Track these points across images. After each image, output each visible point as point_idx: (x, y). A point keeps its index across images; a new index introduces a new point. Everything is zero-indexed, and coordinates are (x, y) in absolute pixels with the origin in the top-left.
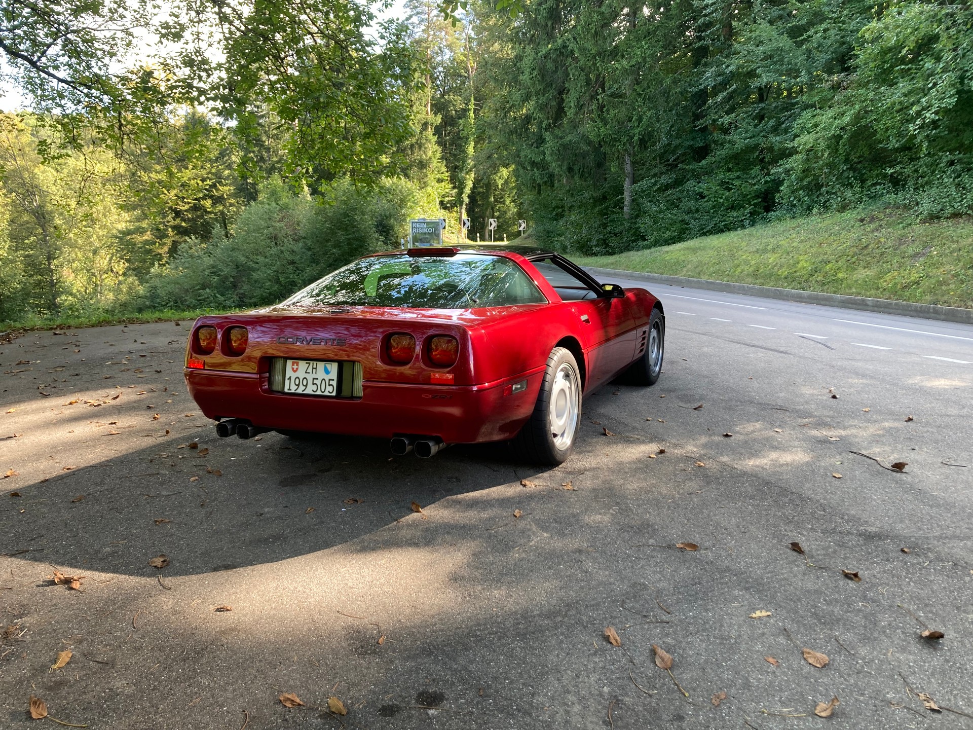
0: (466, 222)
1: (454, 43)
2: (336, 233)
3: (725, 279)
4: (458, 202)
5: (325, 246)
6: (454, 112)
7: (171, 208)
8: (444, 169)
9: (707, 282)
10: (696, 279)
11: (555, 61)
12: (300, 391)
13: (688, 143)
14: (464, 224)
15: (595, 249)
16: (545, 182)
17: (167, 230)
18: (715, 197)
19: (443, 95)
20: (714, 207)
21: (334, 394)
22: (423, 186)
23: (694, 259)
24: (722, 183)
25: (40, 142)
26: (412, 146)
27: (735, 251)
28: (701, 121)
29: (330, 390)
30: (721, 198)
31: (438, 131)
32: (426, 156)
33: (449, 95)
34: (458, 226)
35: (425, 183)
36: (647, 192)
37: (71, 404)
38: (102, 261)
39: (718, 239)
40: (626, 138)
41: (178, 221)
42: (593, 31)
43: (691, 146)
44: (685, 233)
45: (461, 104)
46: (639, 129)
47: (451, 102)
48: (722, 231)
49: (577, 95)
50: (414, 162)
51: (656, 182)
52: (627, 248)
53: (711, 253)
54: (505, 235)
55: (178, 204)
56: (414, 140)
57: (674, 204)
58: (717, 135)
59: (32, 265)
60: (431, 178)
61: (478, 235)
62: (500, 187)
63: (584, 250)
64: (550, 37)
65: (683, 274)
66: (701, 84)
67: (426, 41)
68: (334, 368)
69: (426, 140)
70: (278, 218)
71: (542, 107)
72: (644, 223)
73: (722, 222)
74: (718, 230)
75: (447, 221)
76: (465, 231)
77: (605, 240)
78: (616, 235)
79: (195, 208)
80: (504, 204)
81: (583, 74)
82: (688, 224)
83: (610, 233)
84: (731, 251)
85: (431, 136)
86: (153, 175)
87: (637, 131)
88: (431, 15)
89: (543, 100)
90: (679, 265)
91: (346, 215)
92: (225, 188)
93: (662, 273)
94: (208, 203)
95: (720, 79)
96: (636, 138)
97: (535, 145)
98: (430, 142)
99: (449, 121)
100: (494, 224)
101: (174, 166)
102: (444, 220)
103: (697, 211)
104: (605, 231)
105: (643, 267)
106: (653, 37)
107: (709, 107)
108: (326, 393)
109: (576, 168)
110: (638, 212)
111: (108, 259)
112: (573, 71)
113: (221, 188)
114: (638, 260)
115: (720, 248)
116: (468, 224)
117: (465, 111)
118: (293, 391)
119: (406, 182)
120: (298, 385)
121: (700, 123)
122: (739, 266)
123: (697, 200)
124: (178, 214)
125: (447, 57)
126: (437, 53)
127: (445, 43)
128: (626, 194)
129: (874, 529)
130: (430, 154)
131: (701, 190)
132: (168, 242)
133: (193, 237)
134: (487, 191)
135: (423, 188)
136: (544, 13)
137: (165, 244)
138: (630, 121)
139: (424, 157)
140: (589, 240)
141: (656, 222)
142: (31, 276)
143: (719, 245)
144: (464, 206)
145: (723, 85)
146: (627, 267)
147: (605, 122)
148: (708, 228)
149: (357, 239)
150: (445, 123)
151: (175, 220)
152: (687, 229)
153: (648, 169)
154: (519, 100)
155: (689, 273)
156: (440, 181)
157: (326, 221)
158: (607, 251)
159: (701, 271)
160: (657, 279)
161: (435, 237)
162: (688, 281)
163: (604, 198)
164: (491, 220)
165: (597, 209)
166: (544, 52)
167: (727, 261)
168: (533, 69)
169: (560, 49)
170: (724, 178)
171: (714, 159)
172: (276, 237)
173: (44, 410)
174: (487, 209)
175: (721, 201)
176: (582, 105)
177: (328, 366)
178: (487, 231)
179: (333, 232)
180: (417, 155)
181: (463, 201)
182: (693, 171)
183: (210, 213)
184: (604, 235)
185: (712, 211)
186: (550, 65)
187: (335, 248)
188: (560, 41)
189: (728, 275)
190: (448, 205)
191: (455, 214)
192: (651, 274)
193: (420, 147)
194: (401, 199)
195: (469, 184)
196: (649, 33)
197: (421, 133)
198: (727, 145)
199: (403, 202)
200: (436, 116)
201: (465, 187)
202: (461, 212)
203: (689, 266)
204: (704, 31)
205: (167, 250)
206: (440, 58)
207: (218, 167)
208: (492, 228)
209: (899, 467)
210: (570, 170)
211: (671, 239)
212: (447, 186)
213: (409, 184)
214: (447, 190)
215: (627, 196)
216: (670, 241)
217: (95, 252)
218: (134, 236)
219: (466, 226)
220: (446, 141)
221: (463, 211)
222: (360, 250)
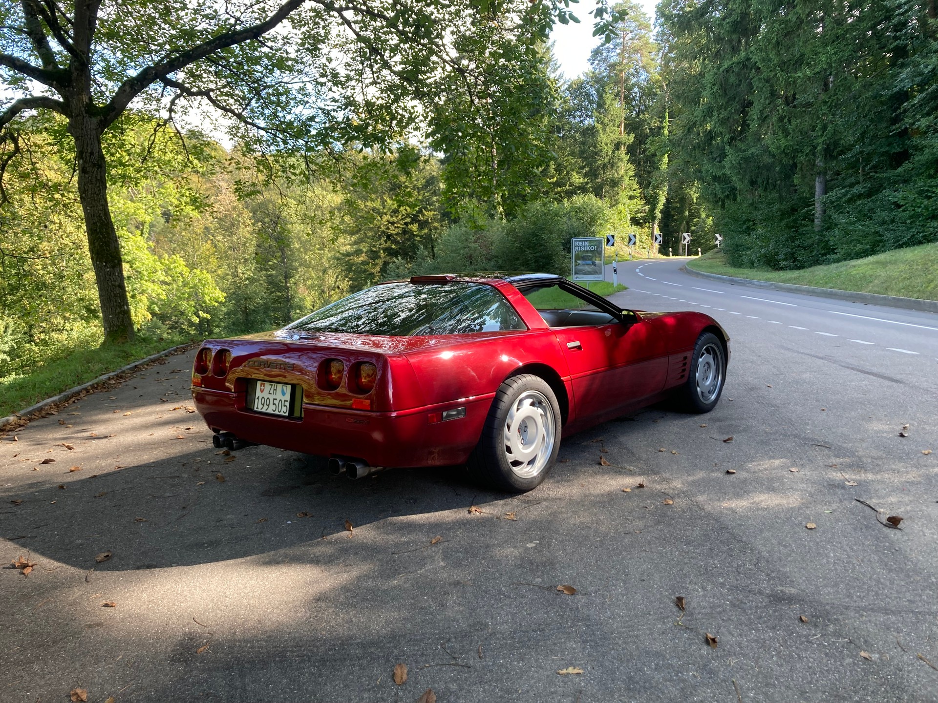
0: (658, 237)
1: (649, 64)
2: (525, 251)
3: (915, 295)
4: (651, 217)
5: (514, 264)
6: (648, 131)
7: (383, 232)
8: (636, 186)
9: (894, 299)
10: (881, 296)
11: (738, 74)
12: (264, 410)
13: (883, 150)
14: (656, 239)
15: (783, 263)
16: (727, 197)
17: (380, 252)
18: (912, 206)
19: (638, 114)
20: (911, 217)
21: (287, 414)
22: (614, 203)
23: (882, 273)
24: (920, 193)
25: (236, 182)
26: (605, 165)
27: (930, 264)
28: (897, 125)
29: (284, 411)
30: (919, 207)
31: (631, 150)
32: (618, 174)
33: (644, 114)
34: (649, 241)
35: (616, 200)
36: (835, 204)
37: (174, 410)
38: (330, 280)
39: (912, 251)
40: (809, 148)
41: (389, 243)
42: (774, 41)
43: (886, 152)
44: (878, 246)
45: (655, 122)
46: (823, 139)
47: (646, 120)
48: (920, 243)
49: (760, 107)
50: (606, 180)
51: (847, 192)
52: (816, 262)
53: (902, 267)
54: (699, 249)
55: (388, 228)
56: (606, 160)
57: (867, 215)
58: (916, 140)
59: (274, 285)
60: (623, 196)
61: (670, 249)
62: (695, 201)
63: (772, 264)
64: (735, 50)
65: (869, 289)
66: (896, 87)
67: (620, 64)
68: (288, 389)
69: (619, 159)
70: (473, 239)
71: (723, 122)
72: (834, 236)
73: (920, 233)
74: (914, 242)
75: (638, 236)
76: (657, 245)
77: (793, 254)
78: (804, 248)
79: (405, 232)
80: (700, 218)
81: (767, 85)
82: (881, 236)
83: (799, 246)
84: (925, 264)
85: (623, 155)
86: (369, 203)
87: (820, 141)
88: (626, 39)
89: (724, 114)
90: (866, 279)
91: (534, 235)
92: (430, 213)
93: (846, 289)
94: (414, 227)
95: (918, 79)
96: (819, 148)
97: (718, 159)
98: (622, 161)
99: (641, 140)
100: (688, 238)
101: (387, 195)
102: (635, 236)
103: (893, 221)
104: (793, 244)
105: (826, 283)
106: (842, 41)
107: (905, 111)
108: (282, 413)
109: (759, 180)
110: (829, 225)
111: (335, 277)
112: (757, 83)
113: (426, 213)
114: (822, 274)
115: (913, 261)
116: (660, 239)
117: (660, 128)
118: (259, 410)
119: (597, 201)
120: (263, 405)
121: (897, 128)
122: (932, 281)
123: (892, 210)
124: (389, 237)
125: (643, 77)
126: (633, 75)
127: (641, 64)
128: (817, 205)
129: (793, 591)
130: (622, 172)
131: (896, 200)
132: (380, 262)
133: (400, 258)
134: (682, 206)
135: (614, 205)
136: (727, 27)
137: (377, 264)
138: (814, 131)
139: (616, 175)
140: (777, 254)
141: (847, 234)
142: (272, 292)
143: (912, 259)
144: (657, 222)
145: (922, 86)
146: (810, 283)
147: (786, 133)
148: (904, 240)
149: (543, 257)
150: (640, 142)
151: (386, 243)
152: (881, 241)
153: (844, 179)
154: (700, 116)
155: (875, 289)
156: (631, 198)
157: (515, 241)
158: (796, 265)
159: (889, 286)
160: (841, 296)
161: (597, 255)
162: (873, 297)
163: (794, 210)
164: (685, 235)
165: (783, 223)
166: (726, 66)
167: (919, 275)
168: (714, 85)
169: (743, 62)
170: (924, 186)
171: (912, 166)
172: (471, 257)
173: (150, 414)
174: (681, 224)
175: (920, 210)
176: (766, 117)
177: (285, 388)
178: (681, 245)
179: (521, 250)
180: (609, 174)
181: (656, 217)
182: (889, 179)
183: (417, 236)
184: (792, 249)
185: (908, 221)
186: (732, 79)
187: (523, 266)
188: (743, 54)
189: (919, 291)
190: (641, 221)
191: (646, 230)
192: (834, 290)
193: (612, 166)
194: (591, 217)
195: (662, 200)
196: (838, 38)
197: (613, 152)
198: (927, 151)
199: (593, 221)
200: (628, 135)
201: (658, 203)
202: (653, 228)
203: (876, 281)
204: (901, 30)
205: (379, 270)
206: (635, 80)
207: (424, 194)
208: (685, 242)
209: (894, 522)
210: (753, 183)
211: (864, 252)
212: (639, 203)
213: (600, 203)
214: (639, 207)
215: (818, 208)
216: (862, 255)
217: (325, 271)
218: (352, 257)
219: (658, 241)
220: (640, 159)
221: (656, 226)
222: (547, 267)
